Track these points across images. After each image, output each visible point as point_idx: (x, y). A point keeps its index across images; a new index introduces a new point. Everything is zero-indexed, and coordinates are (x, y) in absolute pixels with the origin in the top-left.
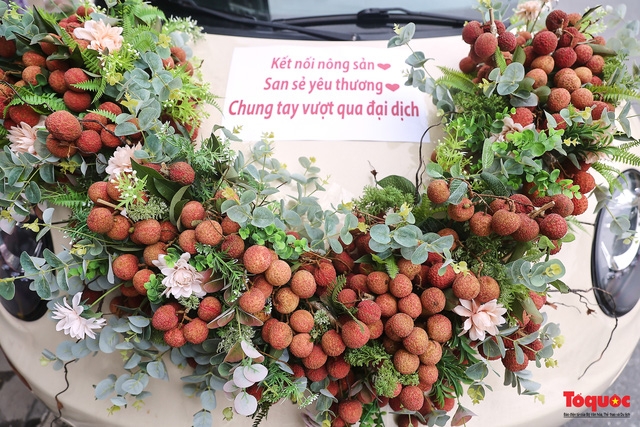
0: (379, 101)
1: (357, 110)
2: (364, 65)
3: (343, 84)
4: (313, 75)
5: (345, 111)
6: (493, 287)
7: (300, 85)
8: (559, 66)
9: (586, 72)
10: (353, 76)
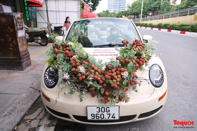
0: (111, 54)
1: (108, 55)
2: (109, 50)
3: (106, 52)
4: (101, 51)
5: (105, 55)
6: (126, 69)
7: (99, 52)
8: (137, 46)
9: (141, 47)
10: (107, 51)
